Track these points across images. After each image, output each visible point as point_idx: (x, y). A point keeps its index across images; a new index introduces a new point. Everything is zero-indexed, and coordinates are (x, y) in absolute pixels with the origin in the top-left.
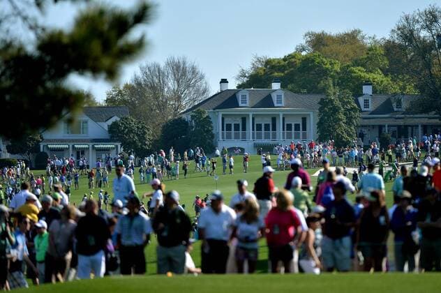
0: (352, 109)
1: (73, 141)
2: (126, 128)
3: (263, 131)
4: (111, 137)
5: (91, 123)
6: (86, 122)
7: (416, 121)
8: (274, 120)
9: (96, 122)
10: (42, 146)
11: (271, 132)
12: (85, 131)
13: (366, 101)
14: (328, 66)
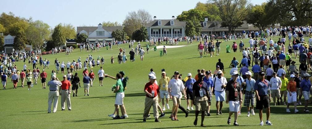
0: (199, 26)
1: (98, 38)
2: (117, 33)
3: (166, 34)
4: (112, 37)
5: (106, 32)
6: (104, 32)
7: (222, 30)
8: (170, 30)
9: (107, 31)
10: (87, 40)
11: (169, 34)
12: (104, 34)
13: (205, 23)
14: (199, 13)
